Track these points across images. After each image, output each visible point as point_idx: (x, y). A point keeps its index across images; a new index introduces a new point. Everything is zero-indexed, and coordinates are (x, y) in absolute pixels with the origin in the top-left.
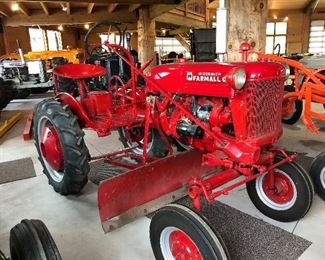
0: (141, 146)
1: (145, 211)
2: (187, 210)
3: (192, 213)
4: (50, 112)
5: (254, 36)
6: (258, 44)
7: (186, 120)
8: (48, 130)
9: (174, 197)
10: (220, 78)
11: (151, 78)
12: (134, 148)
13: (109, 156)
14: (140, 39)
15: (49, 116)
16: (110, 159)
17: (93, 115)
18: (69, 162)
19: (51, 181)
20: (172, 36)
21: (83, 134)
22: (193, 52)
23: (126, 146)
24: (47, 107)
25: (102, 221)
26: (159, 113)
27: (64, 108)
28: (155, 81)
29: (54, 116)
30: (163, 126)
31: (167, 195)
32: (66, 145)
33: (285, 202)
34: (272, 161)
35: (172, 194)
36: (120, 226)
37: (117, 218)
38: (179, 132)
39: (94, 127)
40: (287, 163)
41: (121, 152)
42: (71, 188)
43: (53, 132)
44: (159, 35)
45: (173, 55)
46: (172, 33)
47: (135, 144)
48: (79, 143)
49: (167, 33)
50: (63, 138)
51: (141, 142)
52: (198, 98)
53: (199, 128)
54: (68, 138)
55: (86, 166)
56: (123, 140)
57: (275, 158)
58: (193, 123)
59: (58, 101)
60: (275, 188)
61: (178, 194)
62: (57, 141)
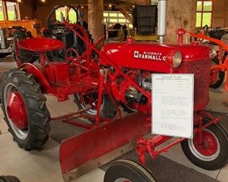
0: (93, 108)
1: (99, 164)
2: (135, 164)
3: (139, 167)
4: (16, 80)
5: (187, 16)
6: (189, 22)
7: (133, 89)
8: (14, 95)
9: (122, 151)
10: (161, 58)
11: (104, 53)
12: (88, 109)
13: (66, 117)
14: (90, 12)
15: (14, 83)
16: (67, 119)
17: (53, 82)
18: (33, 123)
19: (15, 139)
20: (117, 10)
21: (46, 100)
22: (135, 25)
23: (81, 108)
24: (14, 75)
25: (63, 173)
26: (111, 82)
27: (29, 77)
28: (108, 57)
29: (20, 84)
30: (114, 92)
31: (116, 150)
32: (30, 109)
33: (211, 155)
34: (201, 122)
35: (120, 149)
36: (77, 177)
37: (75, 170)
38: (127, 98)
39: (55, 93)
40: (213, 124)
41: (77, 114)
42: (34, 145)
43: (19, 97)
44: (106, 9)
45: (118, 26)
46: (117, 7)
47: (88, 106)
48: (41, 107)
49: (113, 6)
50: (28, 103)
51: (94, 104)
52: (142, 71)
53: (143, 96)
54: (32, 103)
55: (48, 127)
56: (78, 102)
57: (203, 120)
58: (139, 92)
59: (23, 70)
60: (203, 144)
61: (125, 149)
62: (23, 105)
